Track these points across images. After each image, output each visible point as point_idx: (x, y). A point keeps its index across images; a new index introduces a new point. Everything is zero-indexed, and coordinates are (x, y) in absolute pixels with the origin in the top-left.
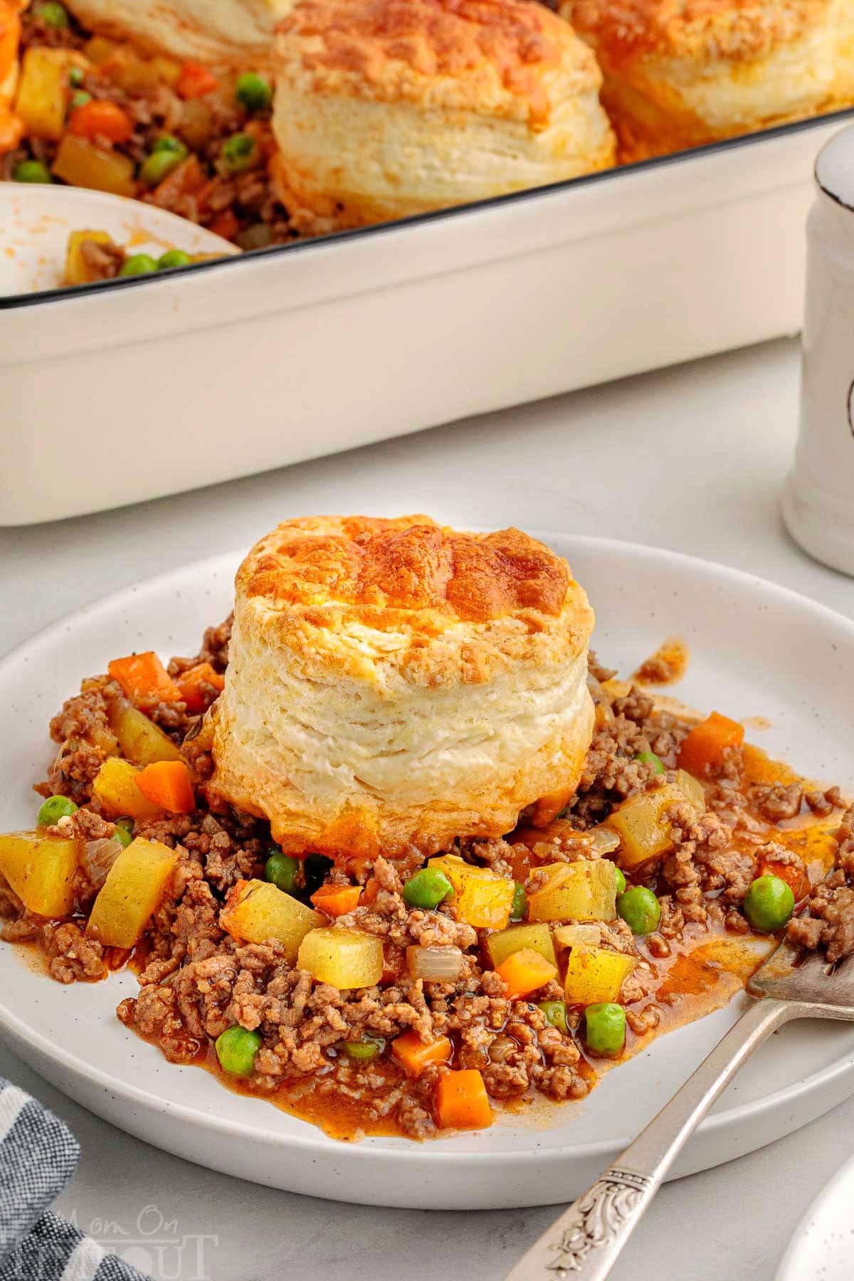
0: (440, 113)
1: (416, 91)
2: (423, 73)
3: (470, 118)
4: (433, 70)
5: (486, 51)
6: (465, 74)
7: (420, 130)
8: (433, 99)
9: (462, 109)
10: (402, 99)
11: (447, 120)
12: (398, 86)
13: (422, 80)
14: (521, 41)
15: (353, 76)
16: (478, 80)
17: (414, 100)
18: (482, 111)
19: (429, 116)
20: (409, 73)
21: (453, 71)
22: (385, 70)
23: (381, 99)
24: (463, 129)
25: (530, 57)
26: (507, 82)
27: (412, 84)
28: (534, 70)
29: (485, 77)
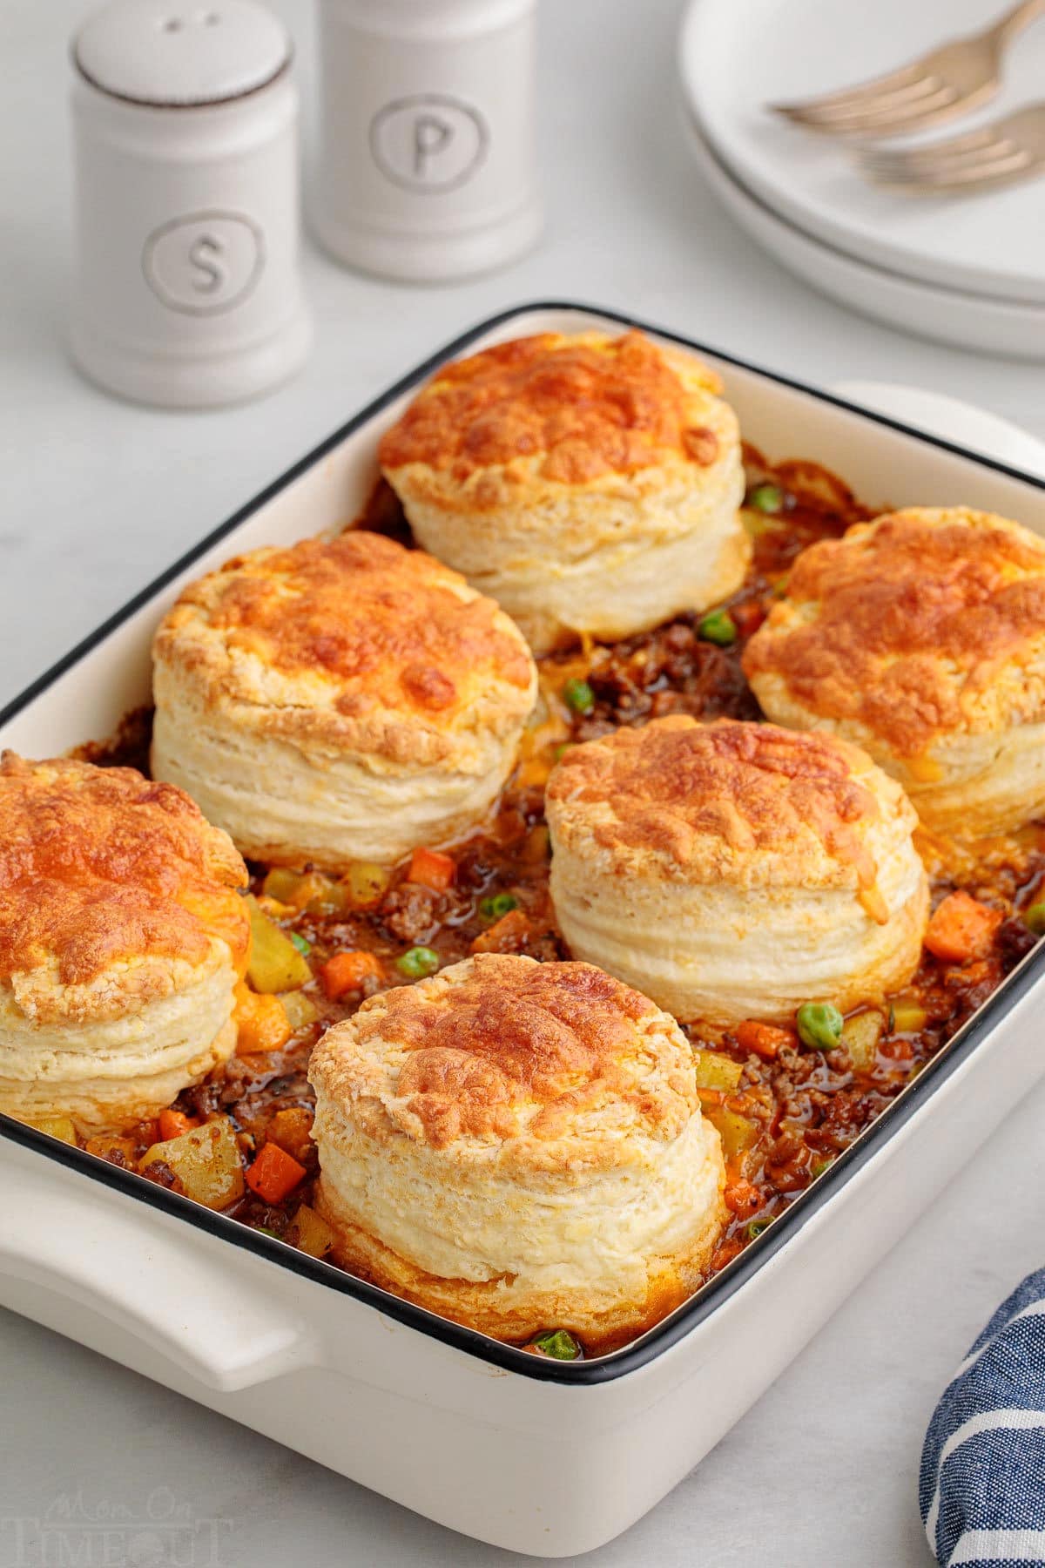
0: (763, 892)
1: (737, 870)
2: (741, 850)
3: (796, 894)
4: (752, 843)
5: (805, 816)
6: (787, 846)
7: (742, 911)
8: (755, 879)
9: (788, 885)
10: (721, 880)
11: (772, 898)
12: (716, 867)
13: (741, 858)
14: (838, 797)
15: (661, 856)
16: (801, 852)
17: (734, 880)
18: (810, 886)
19: (751, 895)
20: (726, 851)
21: (775, 844)
22: (697, 847)
23: (695, 882)
24: (788, 906)
25: (851, 814)
26: (831, 849)
27: (730, 863)
28: (856, 827)
29: (809, 847)
